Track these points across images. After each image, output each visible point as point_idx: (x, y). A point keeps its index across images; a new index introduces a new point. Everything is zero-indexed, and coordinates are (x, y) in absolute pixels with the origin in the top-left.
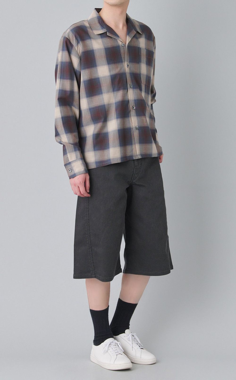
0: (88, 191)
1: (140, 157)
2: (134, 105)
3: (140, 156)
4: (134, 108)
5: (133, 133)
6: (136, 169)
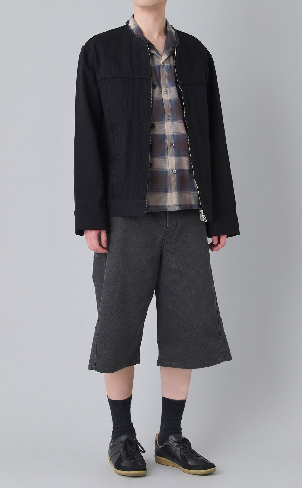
0: (105, 246)
1: (177, 208)
2: (173, 142)
3: (179, 207)
4: (172, 145)
5: (170, 178)
6: (168, 231)
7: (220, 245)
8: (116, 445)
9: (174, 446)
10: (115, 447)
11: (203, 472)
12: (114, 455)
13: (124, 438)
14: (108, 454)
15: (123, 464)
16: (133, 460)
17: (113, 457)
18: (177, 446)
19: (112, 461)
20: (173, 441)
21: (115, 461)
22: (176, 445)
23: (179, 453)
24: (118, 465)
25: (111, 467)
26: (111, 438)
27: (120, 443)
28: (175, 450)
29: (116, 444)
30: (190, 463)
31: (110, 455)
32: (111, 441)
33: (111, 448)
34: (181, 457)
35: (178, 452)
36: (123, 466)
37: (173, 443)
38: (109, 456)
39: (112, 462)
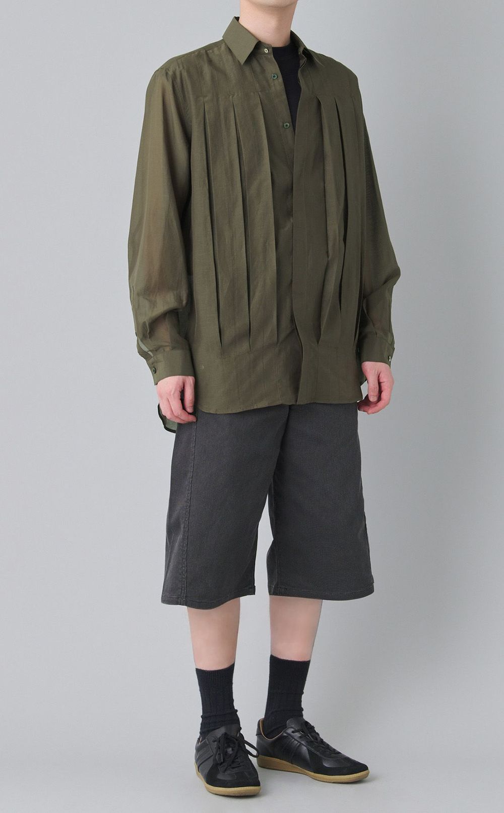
7: (381, 404)
8: (208, 745)
9: (296, 738)
10: (205, 749)
11: (350, 778)
12: (203, 762)
13: (220, 732)
14: (194, 760)
15: (220, 776)
16: (236, 769)
17: (201, 765)
18: (300, 737)
19: (201, 772)
20: (293, 730)
21: (206, 771)
22: (300, 735)
23: (304, 748)
24: (212, 779)
25: (200, 782)
26: (199, 735)
27: (214, 741)
28: (299, 744)
29: (208, 743)
30: (326, 765)
31: (197, 760)
32: (199, 739)
33: (198, 750)
34: (309, 755)
35: (303, 746)
36: (220, 780)
37: (293, 732)
38: (196, 763)
39: (202, 774)
